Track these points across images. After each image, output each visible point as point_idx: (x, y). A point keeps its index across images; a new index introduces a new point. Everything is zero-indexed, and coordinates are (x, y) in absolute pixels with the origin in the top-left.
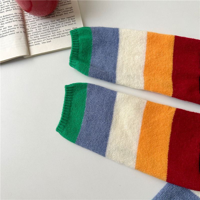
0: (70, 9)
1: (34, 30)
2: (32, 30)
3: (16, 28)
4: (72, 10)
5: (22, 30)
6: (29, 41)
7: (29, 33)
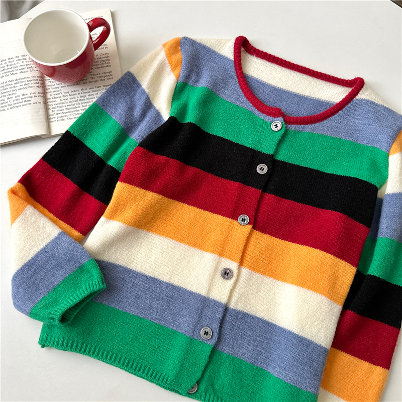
0: (109, 74)
1: (58, 101)
2: (54, 100)
3: (33, 97)
4: (112, 75)
5: (41, 100)
6: (50, 116)
7: (50, 104)
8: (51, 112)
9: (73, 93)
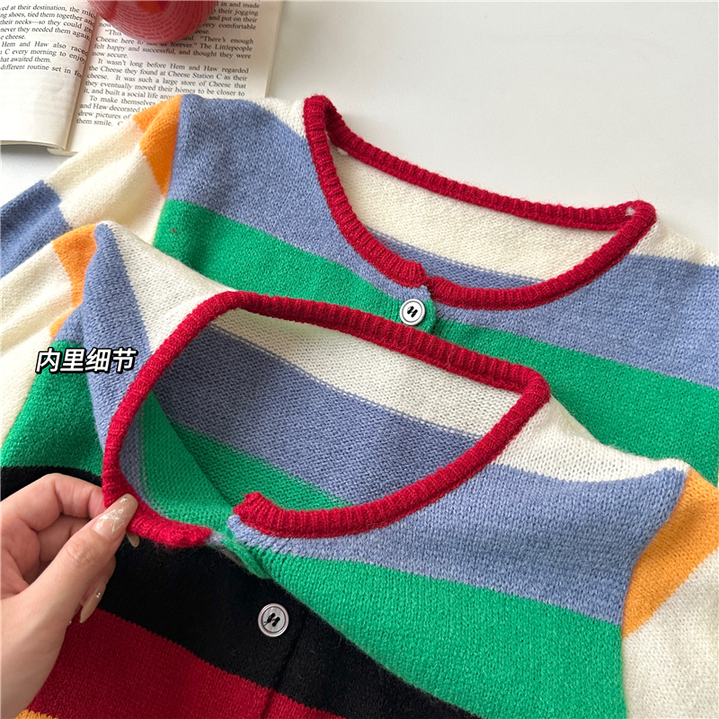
0: (244, 45)
1: (111, 77)
2: (104, 73)
3: (58, 54)
4: (250, 49)
5: (72, 65)
6: (82, 106)
7: (91, 80)
8: (87, 100)
9: (150, 69)
